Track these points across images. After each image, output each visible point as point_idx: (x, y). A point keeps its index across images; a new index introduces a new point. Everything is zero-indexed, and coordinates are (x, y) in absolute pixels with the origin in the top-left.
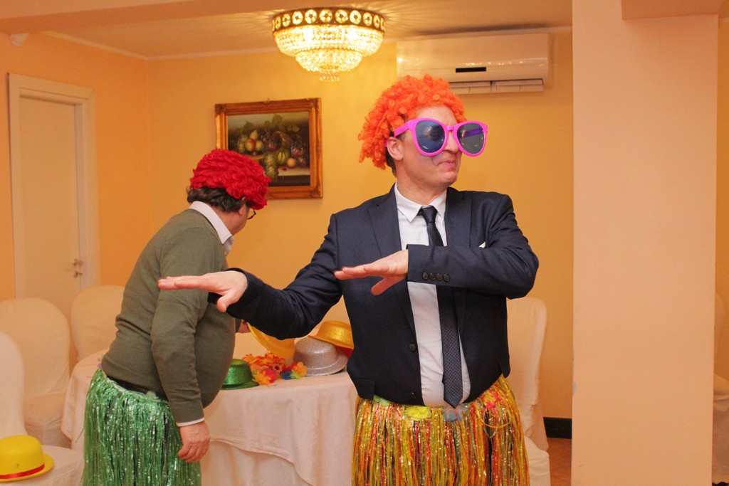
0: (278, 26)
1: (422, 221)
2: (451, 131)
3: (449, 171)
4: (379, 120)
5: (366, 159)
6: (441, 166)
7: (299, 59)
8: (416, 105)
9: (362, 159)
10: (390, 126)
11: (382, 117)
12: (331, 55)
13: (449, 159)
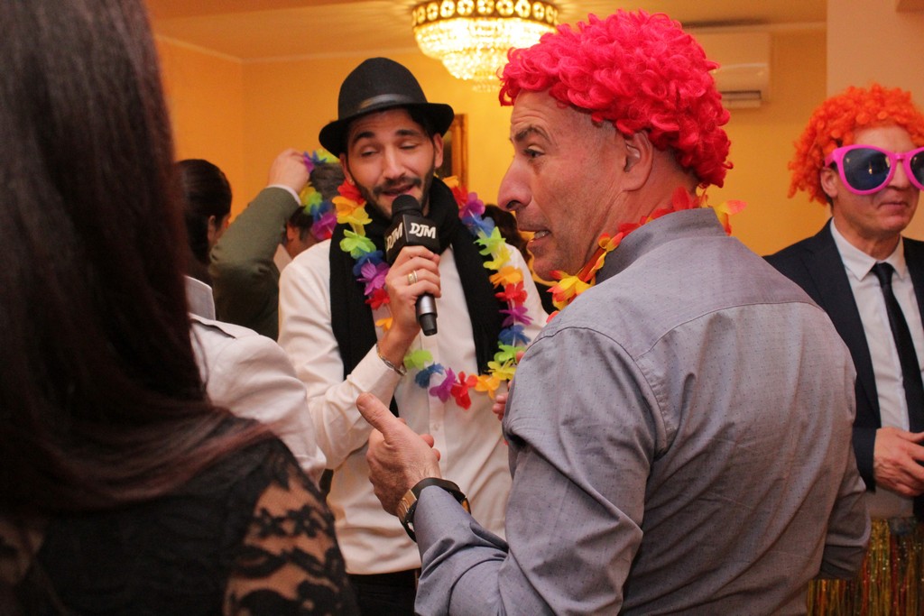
0: (422, 19)
1: (875, 280)
2: (902, 160)
3: (893, 215)
4: (810, 146)
5: (799, 192)
6: (884, 209)
7: (446, 63)
8: (854, 127)
9: (792, 194)
10: (822, 154)
11: (812, 142)
12: (490, 58)
13: (895, 199)
